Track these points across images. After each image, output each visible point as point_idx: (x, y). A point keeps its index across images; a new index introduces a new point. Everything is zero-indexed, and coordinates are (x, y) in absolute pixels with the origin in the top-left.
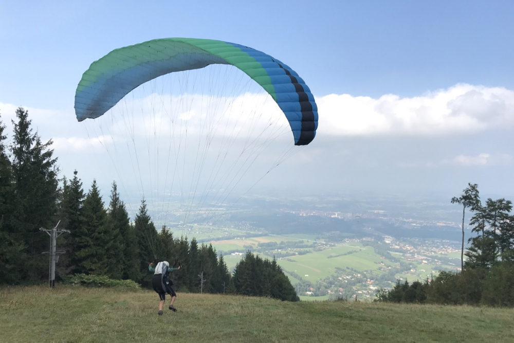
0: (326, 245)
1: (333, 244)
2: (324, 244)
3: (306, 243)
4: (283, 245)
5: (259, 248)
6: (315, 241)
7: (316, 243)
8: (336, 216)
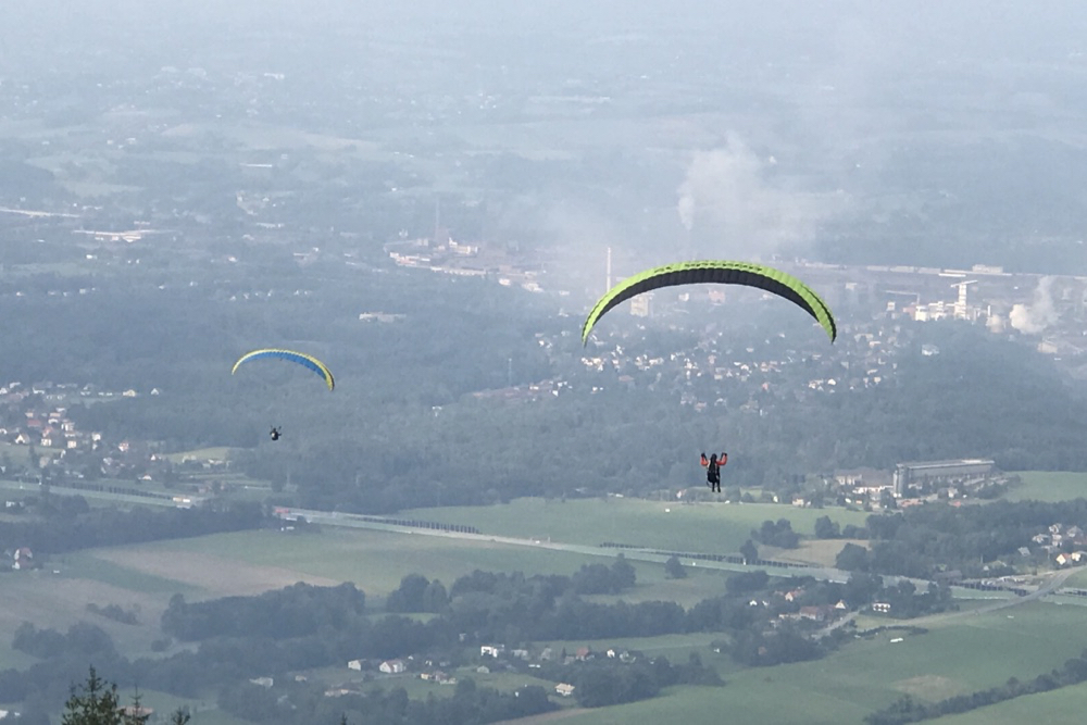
0: (858, 597)
1: (921, 586)
2: (834, 592)
3: (653, 589)
4: (425, 618)
5: (177, 647)
6: (744, 567)
7: (757, 582)
8: (960, 307)
